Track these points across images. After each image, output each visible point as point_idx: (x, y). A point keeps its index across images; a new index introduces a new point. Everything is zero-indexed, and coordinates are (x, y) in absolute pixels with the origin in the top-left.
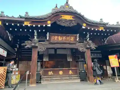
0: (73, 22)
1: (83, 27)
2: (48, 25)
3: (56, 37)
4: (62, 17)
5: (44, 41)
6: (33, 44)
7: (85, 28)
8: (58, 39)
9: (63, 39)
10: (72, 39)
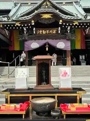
0: (51, 19)
1: (60, 23)
2: (32, 24)
3: (41, 32)
4: (42, 16)
5: (32, 35)
6: (23, 38)
7: (61, 23)
8: (42, 32)
9: (46, 33)
10: (54, 32)
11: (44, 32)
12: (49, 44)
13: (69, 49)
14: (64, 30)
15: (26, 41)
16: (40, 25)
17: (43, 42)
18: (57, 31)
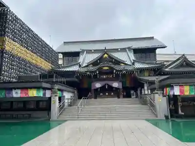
0: (109, 70)
2: (97, 73)
3: (102, 76)
4: (103, 68)
7: (115, 72)
10: (111, 76)
11: (104, 77)
12: (108, 85)
13: (121, 87)
14: (117, 75)
15: (92, 82)
16: (102, 72)
17: (104, 83)
18: (113, 76)
